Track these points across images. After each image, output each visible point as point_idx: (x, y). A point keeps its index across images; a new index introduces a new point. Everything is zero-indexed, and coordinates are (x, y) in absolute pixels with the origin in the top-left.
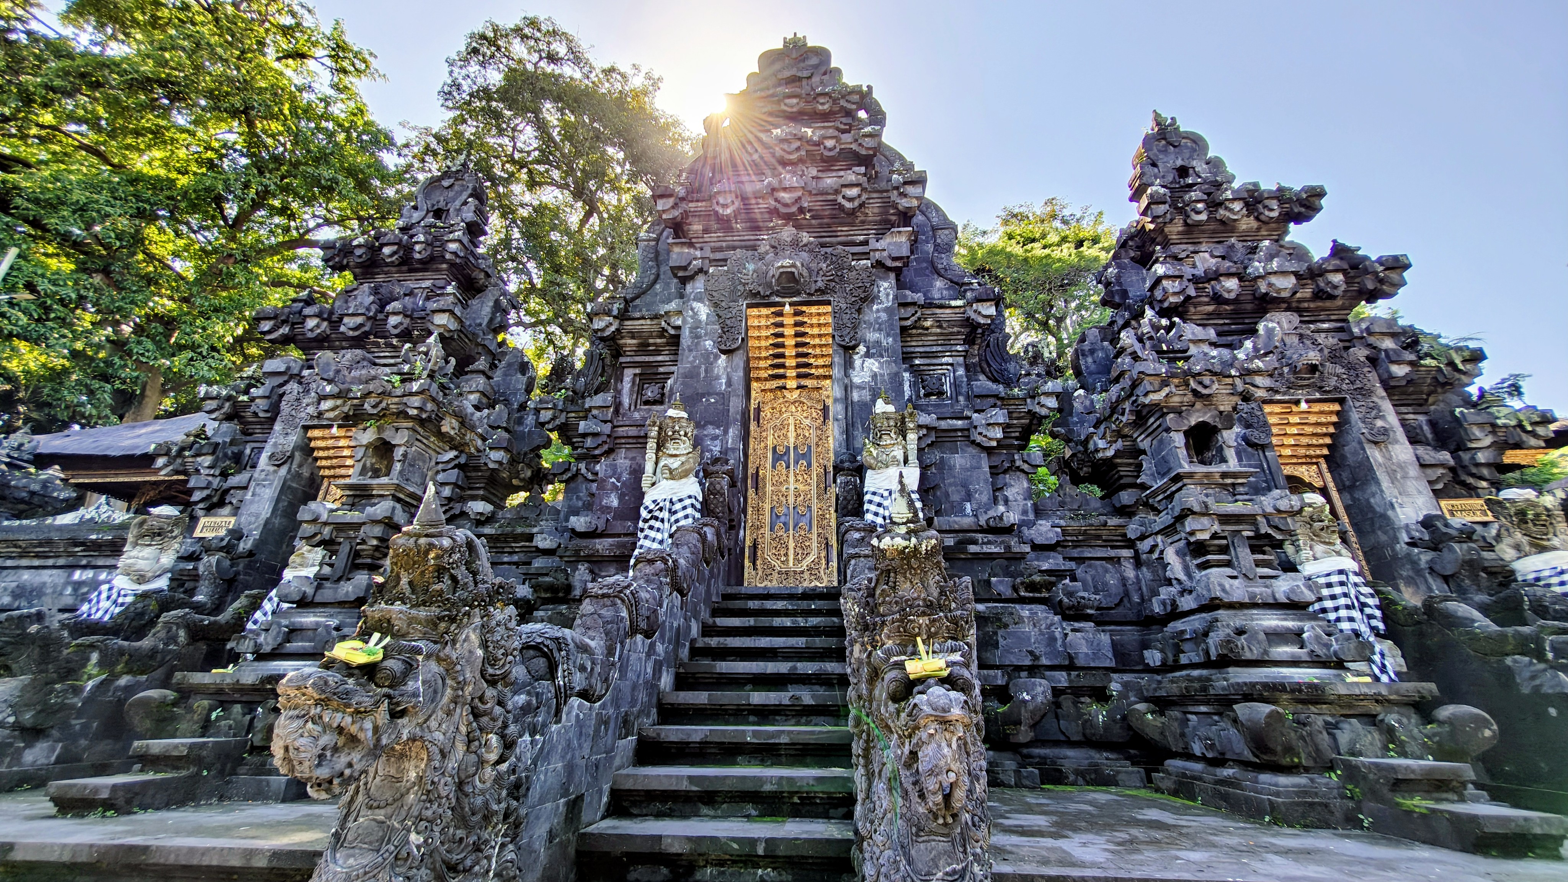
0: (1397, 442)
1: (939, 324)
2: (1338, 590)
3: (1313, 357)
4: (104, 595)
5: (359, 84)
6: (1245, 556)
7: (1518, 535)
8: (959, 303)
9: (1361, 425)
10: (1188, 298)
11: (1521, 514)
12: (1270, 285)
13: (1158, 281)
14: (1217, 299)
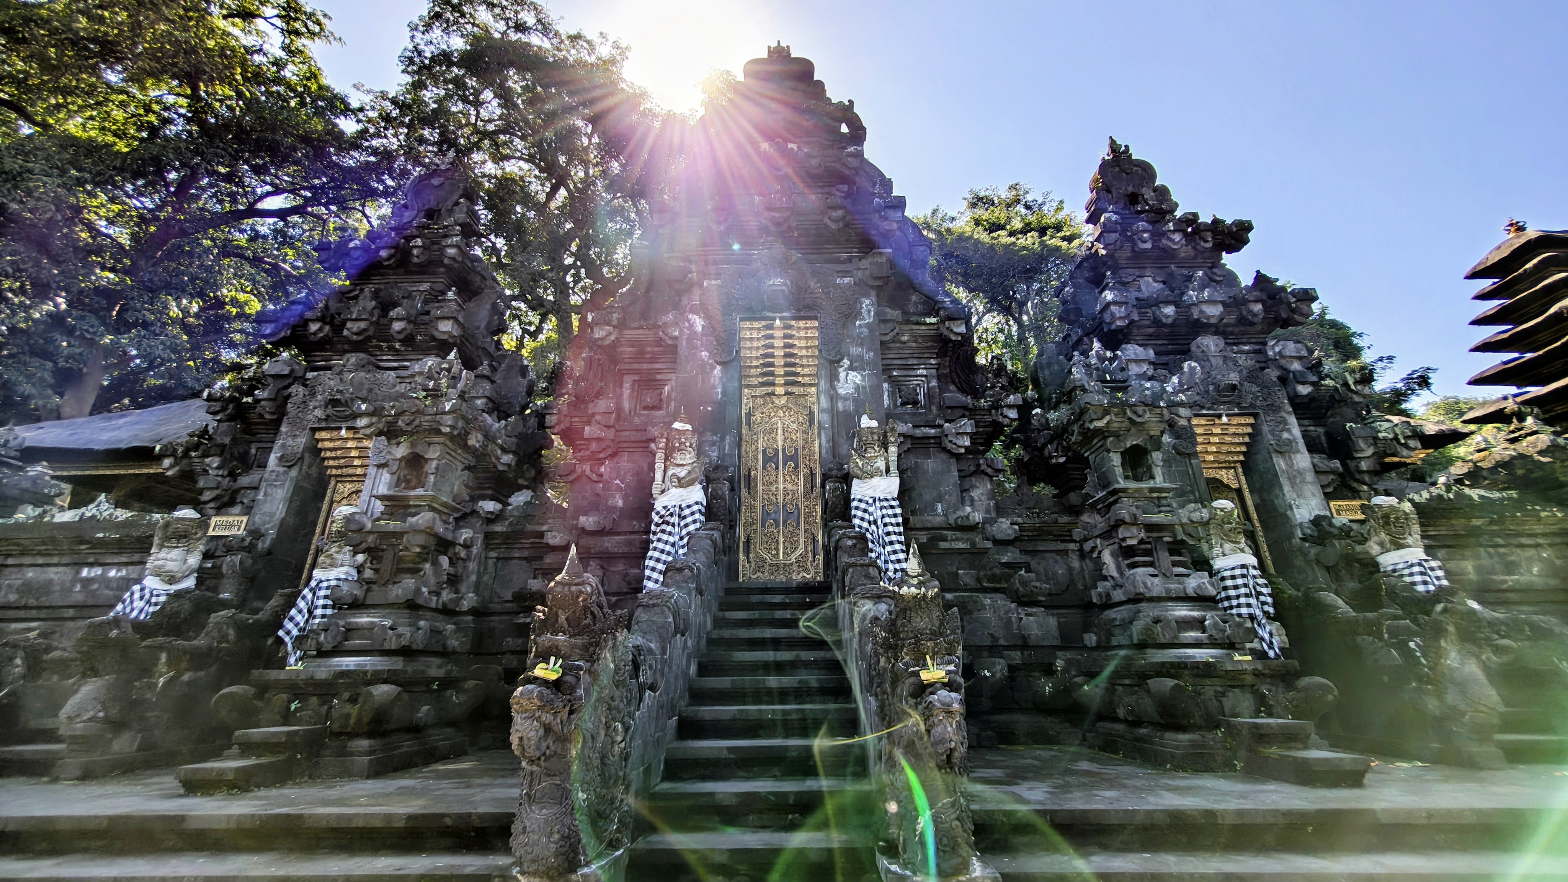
0: (1298, 451)
1: (915, 339)
2: (1240, 581)
3: (1234, 378)
4: (137, 596)
5: (314, 48)
6: (1165, 558)
7: (1383, 535)
8: (933, 320)
9: (1270, 437)
10: (1132, 322)
11: (1386, 517)
12: (1201, 312)
13: (1108, 305)
14: (1157, 322)
